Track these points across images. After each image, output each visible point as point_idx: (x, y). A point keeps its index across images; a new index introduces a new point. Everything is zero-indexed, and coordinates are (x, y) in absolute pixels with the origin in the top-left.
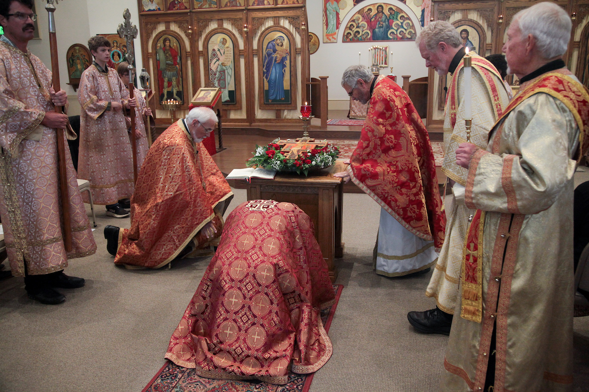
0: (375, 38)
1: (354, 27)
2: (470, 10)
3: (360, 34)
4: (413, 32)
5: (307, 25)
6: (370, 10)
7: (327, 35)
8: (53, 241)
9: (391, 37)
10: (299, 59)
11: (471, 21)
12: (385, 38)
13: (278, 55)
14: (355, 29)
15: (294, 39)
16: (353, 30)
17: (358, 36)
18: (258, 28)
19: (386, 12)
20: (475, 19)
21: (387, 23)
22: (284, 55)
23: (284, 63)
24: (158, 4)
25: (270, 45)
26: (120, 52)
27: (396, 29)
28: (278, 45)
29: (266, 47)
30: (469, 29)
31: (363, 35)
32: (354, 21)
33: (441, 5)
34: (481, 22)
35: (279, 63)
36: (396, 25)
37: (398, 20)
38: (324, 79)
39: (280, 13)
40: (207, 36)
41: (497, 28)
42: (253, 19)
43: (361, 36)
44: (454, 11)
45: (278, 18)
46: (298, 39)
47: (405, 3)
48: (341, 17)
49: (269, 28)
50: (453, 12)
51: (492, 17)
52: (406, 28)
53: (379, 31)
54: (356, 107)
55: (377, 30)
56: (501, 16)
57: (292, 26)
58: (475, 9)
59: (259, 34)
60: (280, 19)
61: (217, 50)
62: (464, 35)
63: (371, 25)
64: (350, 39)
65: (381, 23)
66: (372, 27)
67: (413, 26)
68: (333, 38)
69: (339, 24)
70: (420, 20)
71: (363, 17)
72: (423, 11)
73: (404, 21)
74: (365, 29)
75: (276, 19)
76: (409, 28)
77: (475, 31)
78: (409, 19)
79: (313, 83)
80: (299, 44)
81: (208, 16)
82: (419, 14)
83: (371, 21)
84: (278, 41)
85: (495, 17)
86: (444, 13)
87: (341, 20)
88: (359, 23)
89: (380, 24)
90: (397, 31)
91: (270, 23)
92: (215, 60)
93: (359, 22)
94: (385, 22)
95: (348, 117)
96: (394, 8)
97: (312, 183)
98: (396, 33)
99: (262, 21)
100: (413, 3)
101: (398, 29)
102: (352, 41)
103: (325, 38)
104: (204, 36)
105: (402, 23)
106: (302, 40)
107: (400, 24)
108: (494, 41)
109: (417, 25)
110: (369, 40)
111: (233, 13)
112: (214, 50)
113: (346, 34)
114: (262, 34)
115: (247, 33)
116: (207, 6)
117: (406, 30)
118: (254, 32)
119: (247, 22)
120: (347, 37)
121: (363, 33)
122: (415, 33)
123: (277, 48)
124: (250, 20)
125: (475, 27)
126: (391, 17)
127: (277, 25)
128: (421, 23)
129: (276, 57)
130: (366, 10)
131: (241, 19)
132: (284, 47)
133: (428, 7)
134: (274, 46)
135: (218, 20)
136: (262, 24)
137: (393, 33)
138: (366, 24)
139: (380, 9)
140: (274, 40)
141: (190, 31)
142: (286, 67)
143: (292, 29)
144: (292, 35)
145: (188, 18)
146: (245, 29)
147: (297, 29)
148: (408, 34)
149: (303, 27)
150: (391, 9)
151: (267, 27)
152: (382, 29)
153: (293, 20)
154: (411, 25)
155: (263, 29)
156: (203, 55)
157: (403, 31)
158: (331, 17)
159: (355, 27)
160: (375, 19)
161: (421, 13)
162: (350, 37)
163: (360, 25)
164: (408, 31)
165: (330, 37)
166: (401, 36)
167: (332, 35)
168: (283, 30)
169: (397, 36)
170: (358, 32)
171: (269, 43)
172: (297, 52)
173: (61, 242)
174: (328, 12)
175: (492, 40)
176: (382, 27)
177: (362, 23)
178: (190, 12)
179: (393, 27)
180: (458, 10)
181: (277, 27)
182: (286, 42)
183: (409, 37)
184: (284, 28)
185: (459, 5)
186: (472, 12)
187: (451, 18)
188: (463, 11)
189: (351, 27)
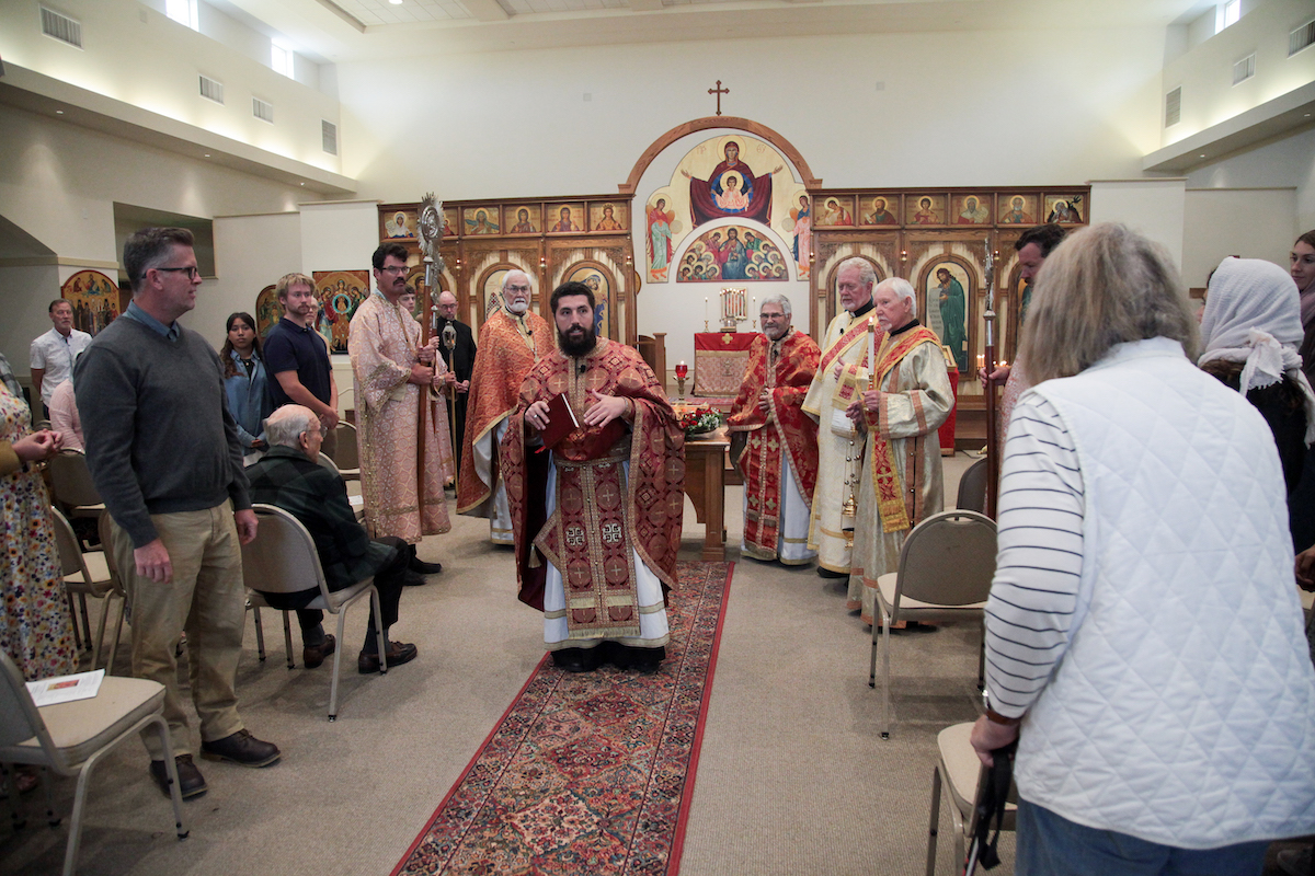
0: (726, 276)
1: (694, 259)
2: (862, 242)
3: (704, 271)
4: (783, 268)
5: (632, 259)
6: (717, 235)
7: (652, 271)
8: (412, 509)
9: (750, 275)
10: (622, 308)
12: (741, 277)
14: (695, 263)
15: (614, 280)
16: (692, 263)
17: (701, 273)
18: (561, 264)
19: (742, 238)
20: (870, 256)
21: (743, 254)
22: (601, 303)
23: (601, 314)
24: (410, 228)
26: (348, 298)
27: (757, 263)
28: (591, 287)
31: (708, 272)
32: (693, 251)
33: (823, 236)
34: (877, 259)
36: (757, 258)
38: (661, 337)
39: (593, 243)
40: (483, 274)
41: (901, 268)
42: (554, 250)
43: (704, 274)
44: (841, 244)
45: (590, 250)
46: (620, 280)
47: (769, 226)
48: (674, 244)
49: (577, 263)
50: (839, 245)
51: (893, 253)
52: (772, 262)
53: (733, 267)
55: (728, 264)
56: (905, 253)
57: (611, 261)
58: (869, 243)
59: (562, 272)
60: (593, 251)
61: (497, 294)
63: (719, 257)
64: (689, 278)
65: (735, 254)
66: (720, 260)
67: (782, 259)
68: (662, 275)
70: (792, 251)
71: (707, 244)
72: (796, 238)
73: (769, 252)
74: (710, 263)
75: (588, 251)
76: (776, 263)
78: (776, 249)
79: (642, 343)
80: (622, 288)
81: (485, 246)
82: (791, 243)
83: (719, 251)
84: (592, 282)
85: (898, 254)
86: (828, 246)
87: (674, 249)
88: (701, 255)
89: (732, 255)
90: (758, 266)
91: (578, 257)
92: (495, 309)
93: (702, 252)
94: (740, 252)
95: (692, 393)
96: (753, 233)
97: (699, 446)
98: (757, 270)
99: (566, 253)
100: (780, 227)
101: (760, 264)
102: (692, 280)
103: (650, 275)
104: (478, 274)
105: (766, 255)
106: (627, 280)
107: (763, 257)
110: (718, 280)
111: (523, 242)
112: (493, 294)
113: (681, 270)
114: (566, 272)
115: (544, 270)
116: (485, 231)
117: (772, 265)
118: (554, 268)
119: (544, 254)
120: (684, 275)
121: (708, 269)
122: (786, 270)
124: (549, 252)
126: (750, 246)
127: (588, 260)
128: (793, 255)
130: (712, 235)
131: (535, 250)
132: (600, 291)
133: (803, 233)
135: (501, 251)
136: (566, 257)
137: (753, 269)
138: (712, 255)
139: (733, 233)
140: (585, 281)
141: (458, 267)
142: (603, 319)
143: (611, 265)
144: (612, 274)
145: (455, 248)
146: (543, 265)
147: (619, 265)
148: (776, 271)
149: (627, 263)
150: (748, 234)
151: (574, 262)
152: (735, 263)
153: (613, 253)
154: (779, 258)
155: (568, 265)
156: (477, 302)
157: (767, 267)
158: (659, 244)
159: (696, 260)
160: (726, 248)
161: (793, 242)
162: (689, 275)
164: (775, 267)
165: (657, 275)
166: (765, 274)
167: (660, 271)
168: (598, 266)
169: (760, 274)
170: (701, 268)
172: (619, 297)
173: (417, 512)
174: (654, 238)
176: (737, 261)
177: (706, 253)
178: (460, 239)
179: (753, 260)
180: (846, 243)
181: (589, 262)
182: (602, 284)
183: (778, 275)
184: (600, 264)
185: (849, 237)
186: (865, 245)
187: (837, 254)
188: (854, 244)
189: (689, 260)
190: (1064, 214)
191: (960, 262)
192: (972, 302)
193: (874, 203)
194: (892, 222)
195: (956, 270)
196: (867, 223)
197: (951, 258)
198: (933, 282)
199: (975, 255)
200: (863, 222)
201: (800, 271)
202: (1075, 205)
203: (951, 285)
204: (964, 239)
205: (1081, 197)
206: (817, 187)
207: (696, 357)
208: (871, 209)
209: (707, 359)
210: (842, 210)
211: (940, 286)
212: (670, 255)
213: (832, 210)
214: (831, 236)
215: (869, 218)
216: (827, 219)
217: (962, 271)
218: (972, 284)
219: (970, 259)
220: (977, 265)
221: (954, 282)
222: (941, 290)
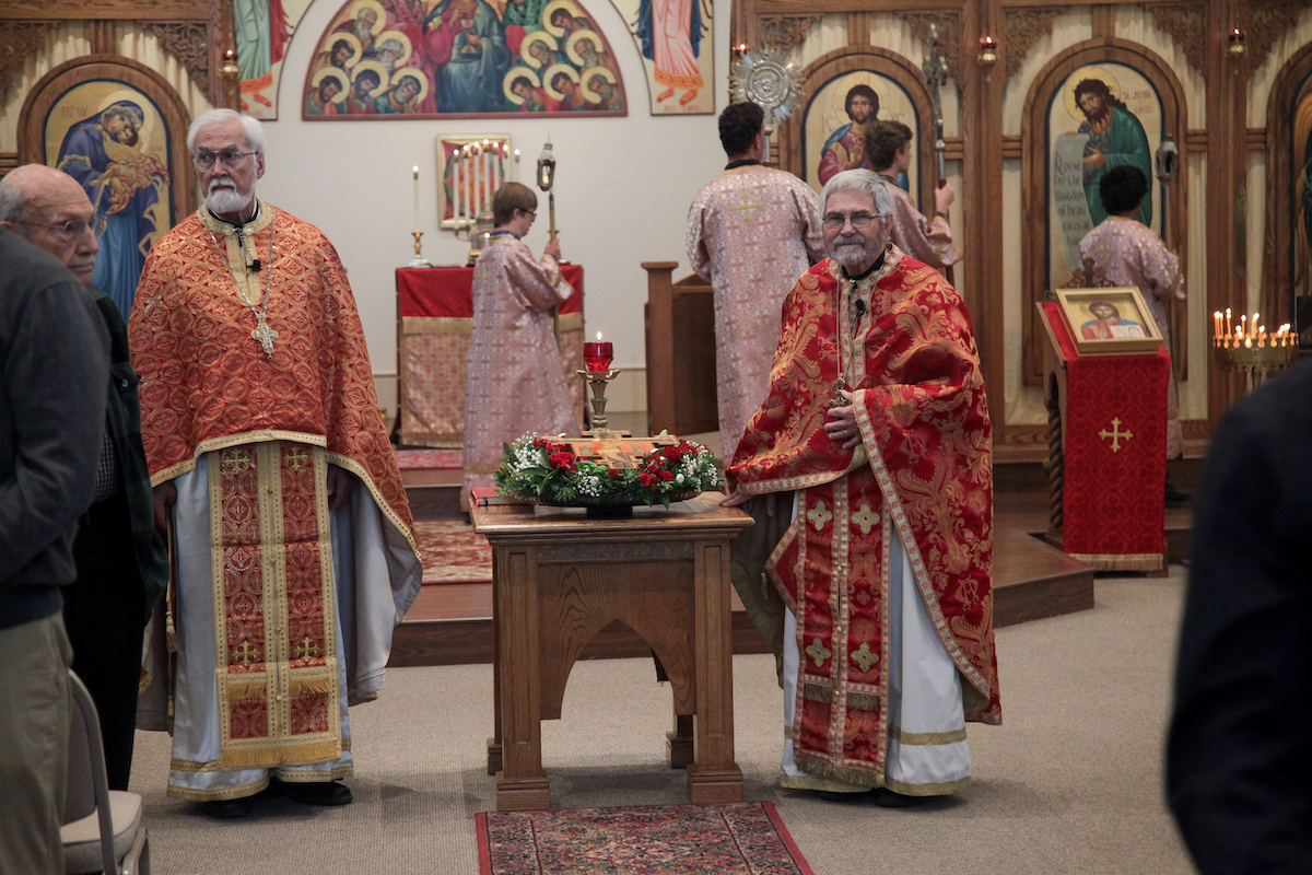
0: (447, 103)
1: (352, 52)
2: (874, 12)
3: (383, 87)
4: (611, 80)
9: (518, 101)
11: (883, 54)
12: (491, 104)
13: (116, 181)
14: (356, 64)
15: (184, 114)
16: (349, 64)
17: (374, 93)
18: (20, 67)
20: (896, 48)
21: (497, 39)
22: (145, 182)
23: (146, 215)
25: (80, 136)
27: (536, 64)
28: (115, 138)
29: (59, 145)
30: (877, 84)
31: (395, 88)
32: (349, 26)
35: (120, 214)
36: (536, 51)
37: (543, 29)
41: (979, 81)
43: (385, 94)
44: (818, 17)
45: (109, 26)
48: (292, 5)
49: (69, 66)
50: (813, 20)
51: (957, 40)
52: (579, 61)
53: (466, 75)
54: (427, 396)
55: (454, 68)
56: (989, 40)
57: (172, 61)
58: (893, 13)
59: (24, 91)
60: (119, 30)
62: (860, 107)
63: (427, 44)
64: (339, 107)
65: (473, 38)
66: (431, 55)
67: (608, 53)
68: (258, 98)
69: (284, 37)
70: (634, 29)
71: (391, 9)
73: (569, 32)
74: (400, 64)
75: (103, 30)
76: (592, 64)
77: (899, 93)
78: (588, 22)
82: (630, 6)
83: (426, 28)
84: (117, 123)
85: (970, 43)
86: (783, 23)
87: (291, 20)
88: (373, 39)
89: (465, 42)
90: (540, 73)
91: (72, 47)
93: (375, 31)
94: (486, 34)
98: (536, 83)
99: (35, 34)
101: (545, 67)
102: (347, 113)
105: (561, 42)
107: (554, 46)
108: (970, 126)
109: (626, 50)
110: (424, 113)
113: (316, 83)
114: (39, 89)
117: (578, 69)
120: (324, 99)
121: (395, 81)
122: (619, 85)
123: (111, 148)
125: (899, 79)
126: (514, 16)
127: (105, 56)
128: (639, 42)
129: (108, 189)
132: (144, 147)
134: (97, 142)
136: (36, 48)
137: (524, 81)
138: (405, 40)
140: (95, 119)
142: (152, 229)
143: (173, 73)
144: (176, 99)
147: (198, 74)
148: (590, 86)
149: (228, 69)
151: (58, 60)
152: (474, 65)
153: (179, 38)
154: (599, 48)
155: (42, 69)
157: (565, 76)
158: (246, 5)
159: (358, 54)
160: (446, 20)
162: (339, 98)
163: (378, 44)
164: (587, 76)
165: (245, 97)
166: (559, 97)
167: (251, 87)
168: (134, 75)
169: (545, 96)
170: (373, 77)
171: (74, 128)
175: (963, 127)
176: (478, 57)
177: (389, 35)
179: (526, 56)
180: (830, 14)
181: (106, 64)
182: (150, 128)
183: (595, 98)
184: (142, 69)
186: (881, 22)
187: (808, 44)
188: (851, 18)
189: (338, 53)
191: (1137, 61)
195: (1125, 84)
197: (1112, 51)
198: (1065, 116)
199: (1177, 39)
201: (659, 88)
203: (1114, 124)
207: (400, 335)
209: (435, 342)
211: (1083, 129)
212: (279, 40)
217: (1143, 85)
218: (1170, 119)
219: (1166, 51)
220: (1182, 72)
221: (1122, 116)
222: (1086, 137)
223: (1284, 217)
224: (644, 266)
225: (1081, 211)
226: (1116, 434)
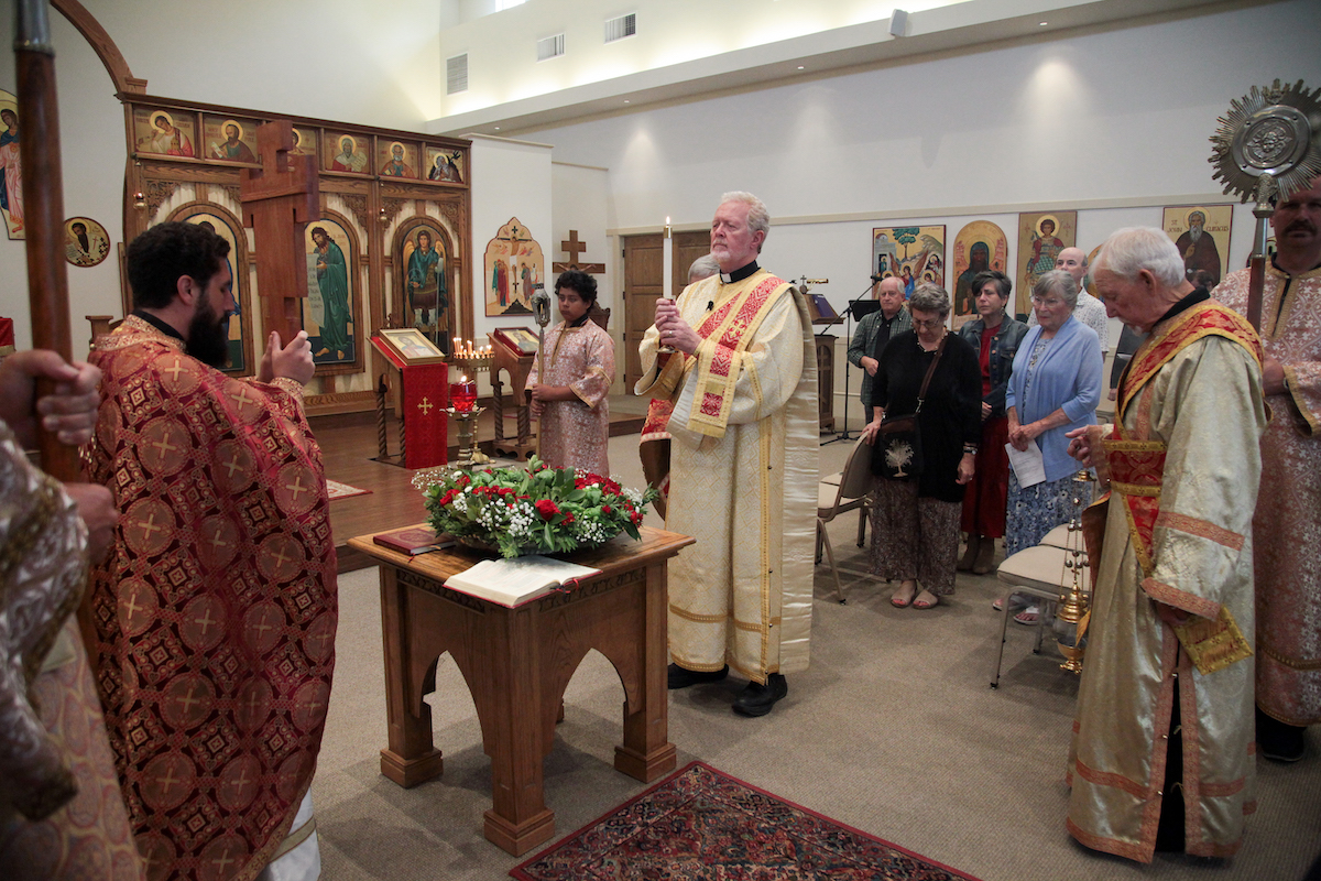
2: (209, 184)
11: (215, 205)
20: (221, 203)
33: (151, 168)
34: (233, 210)
44: (179, 183)
50: (177, 185)
58: (220, 185)
77: (226, 227)
86: (159, 185)
125: (226, 220)
180: (186, 182)
185: (189, 174)
186: (213, 189)
187: (173, 197)
188: (198, 185)
190: (445, 171)
191: (338, 220)
192: (355, 273)
193: (224, 127)
194: (250, 159)
196: (215, 156)
197: (326, 215)
199: (353, 211)
200: (209, 155)
201: (13, 226)
202: (455, 162)
203: (330, 250)
204: (341, 190)
205: (460, 153)
206: (138, 91)
208: (221, 136)
210: (177, 133)
211: (317, 251)
213: (161, 131)
214: (164, 171)
215: (217, 150)
216: (155, 144)
217: (342, 232)
218: (354, 248)
219: (350, 217)
220: (356, 226)
221: (333, 246)
222: (318, 255)
223: (400, 297)
224: (87, 318)
225: (317, 291)
226: (425, 406)
